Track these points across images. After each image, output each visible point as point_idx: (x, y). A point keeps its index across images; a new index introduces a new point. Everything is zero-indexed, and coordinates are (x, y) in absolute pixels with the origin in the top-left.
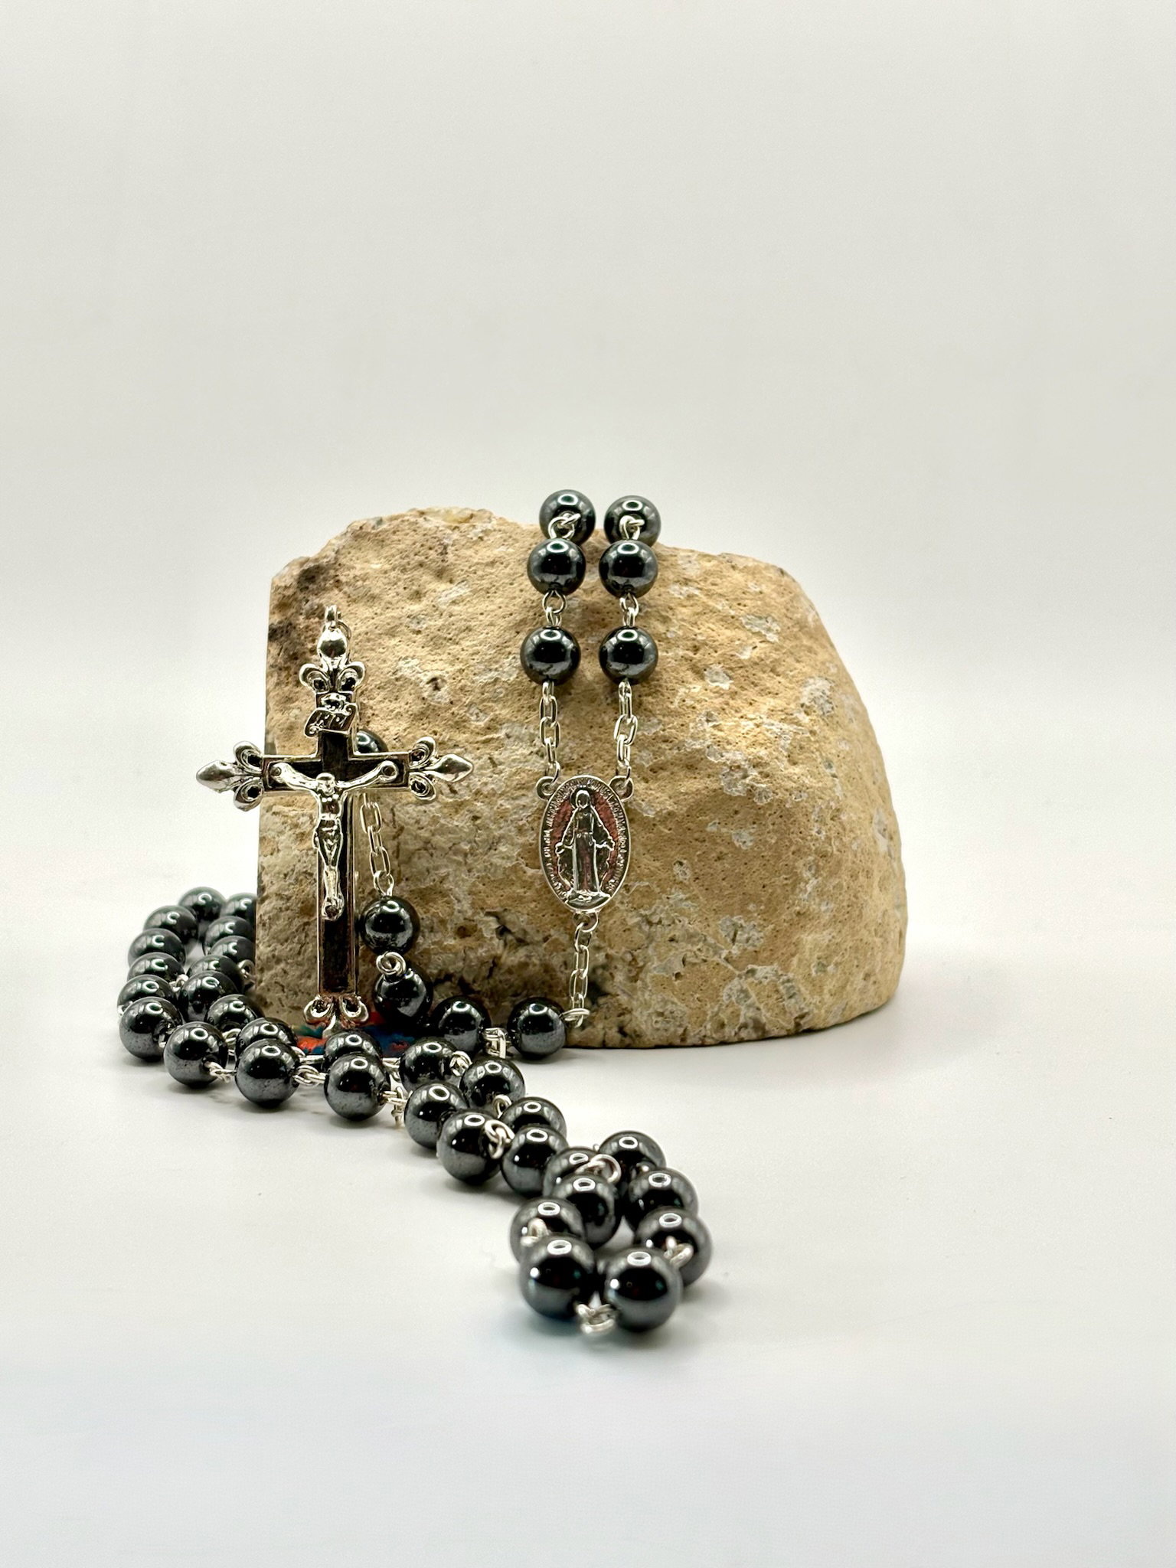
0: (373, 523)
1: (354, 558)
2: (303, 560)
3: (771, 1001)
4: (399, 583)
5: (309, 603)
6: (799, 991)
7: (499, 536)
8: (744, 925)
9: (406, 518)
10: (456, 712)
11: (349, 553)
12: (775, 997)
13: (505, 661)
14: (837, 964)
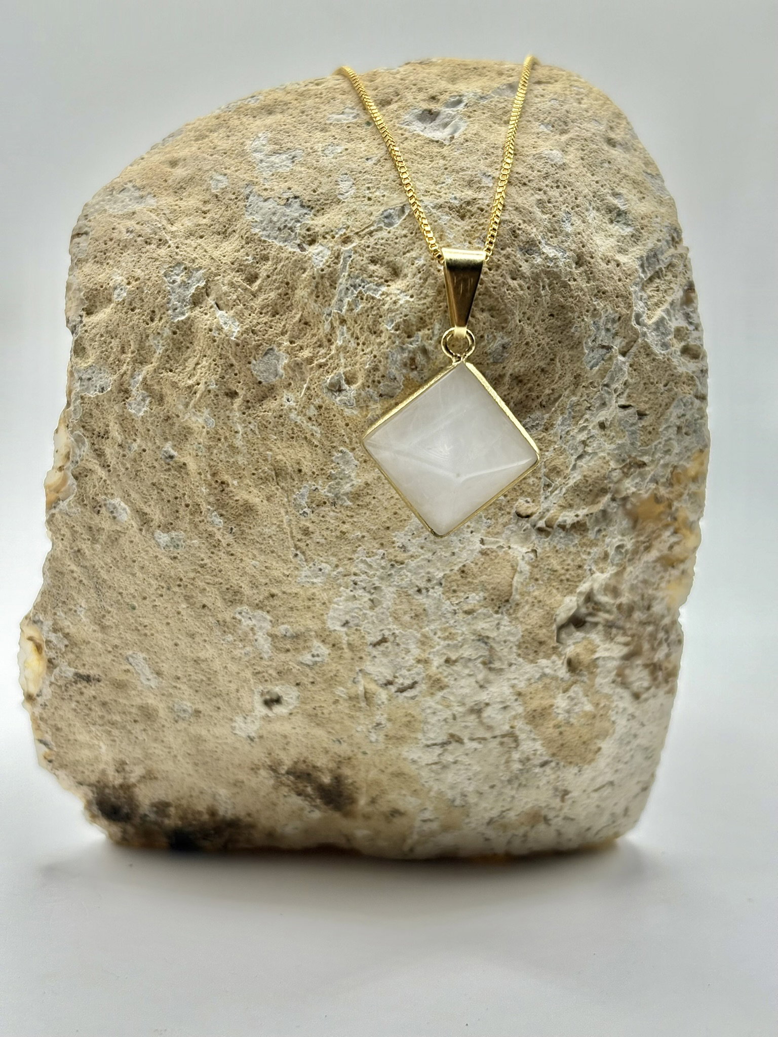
0: (44, 749)
1: (91, 768)
2: (87, 814)
3: (663, 287)
4: (129, 727)
5: (147, 813)
6: (651, 250)
7: (63, 615)
8: (593, 338)
9: (37, 714)
10: (311, 680)
11: (83, 772)
12: (658, 281)
13: (245, 624)
14: (616, 195)
